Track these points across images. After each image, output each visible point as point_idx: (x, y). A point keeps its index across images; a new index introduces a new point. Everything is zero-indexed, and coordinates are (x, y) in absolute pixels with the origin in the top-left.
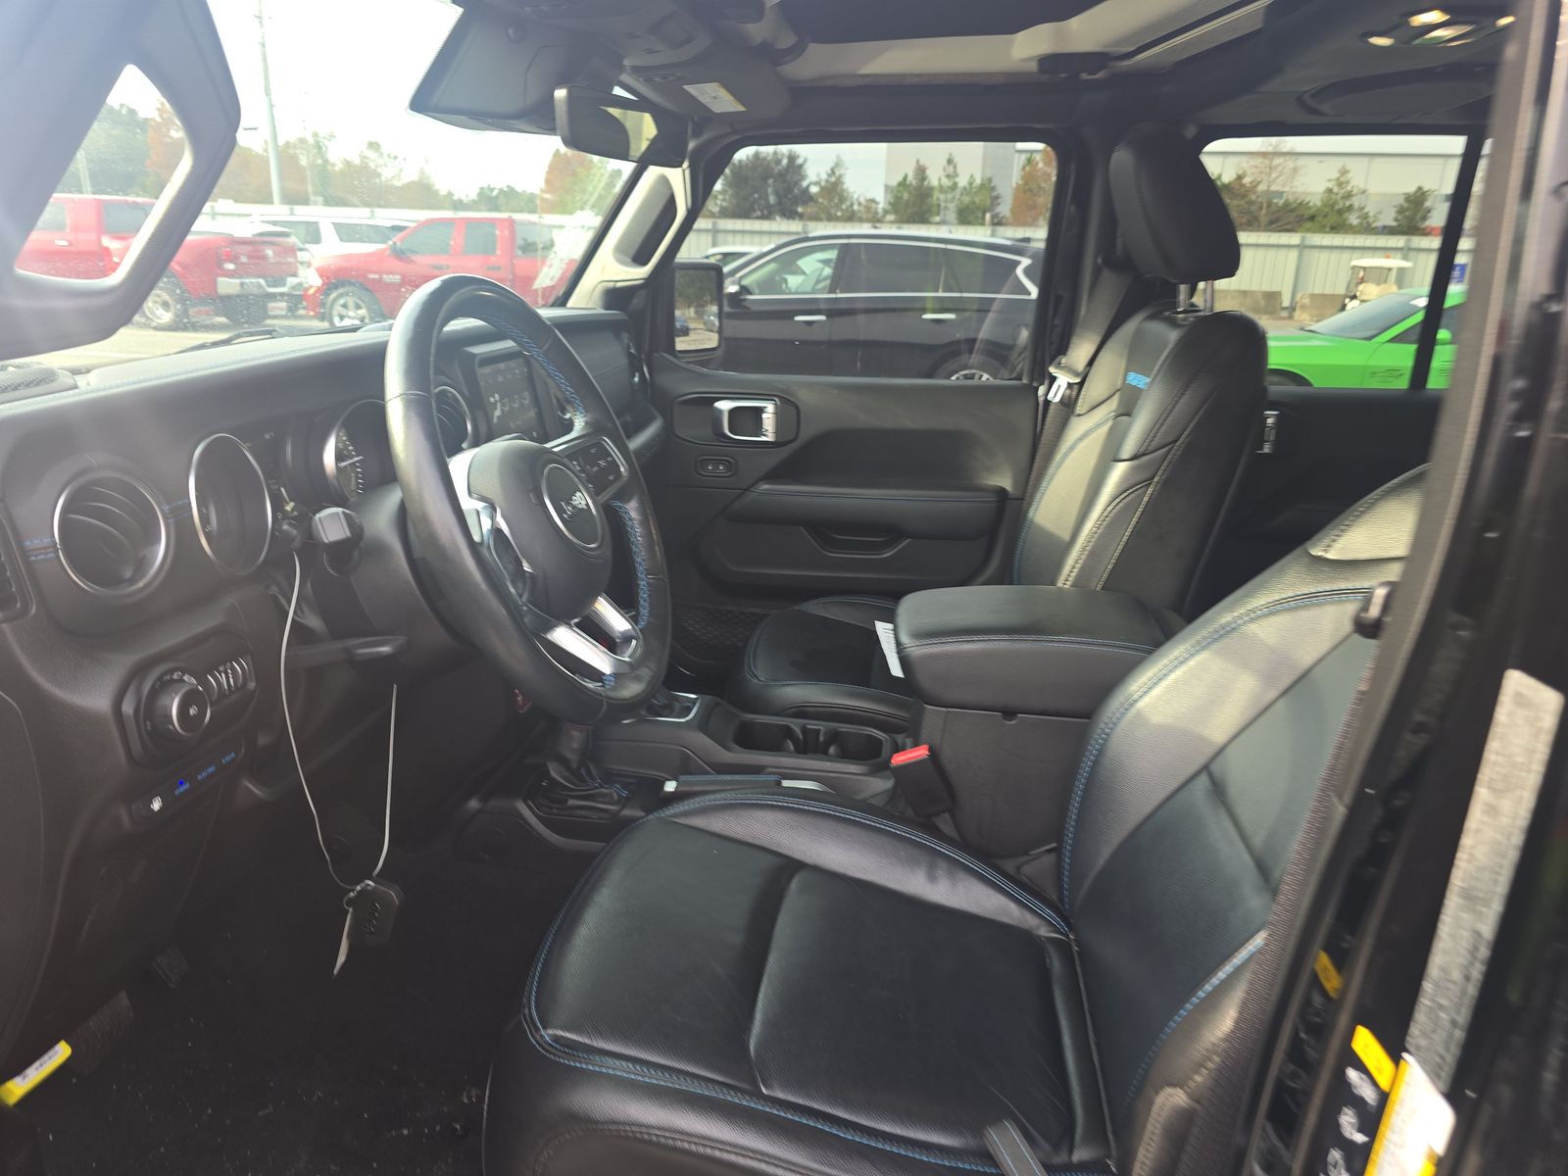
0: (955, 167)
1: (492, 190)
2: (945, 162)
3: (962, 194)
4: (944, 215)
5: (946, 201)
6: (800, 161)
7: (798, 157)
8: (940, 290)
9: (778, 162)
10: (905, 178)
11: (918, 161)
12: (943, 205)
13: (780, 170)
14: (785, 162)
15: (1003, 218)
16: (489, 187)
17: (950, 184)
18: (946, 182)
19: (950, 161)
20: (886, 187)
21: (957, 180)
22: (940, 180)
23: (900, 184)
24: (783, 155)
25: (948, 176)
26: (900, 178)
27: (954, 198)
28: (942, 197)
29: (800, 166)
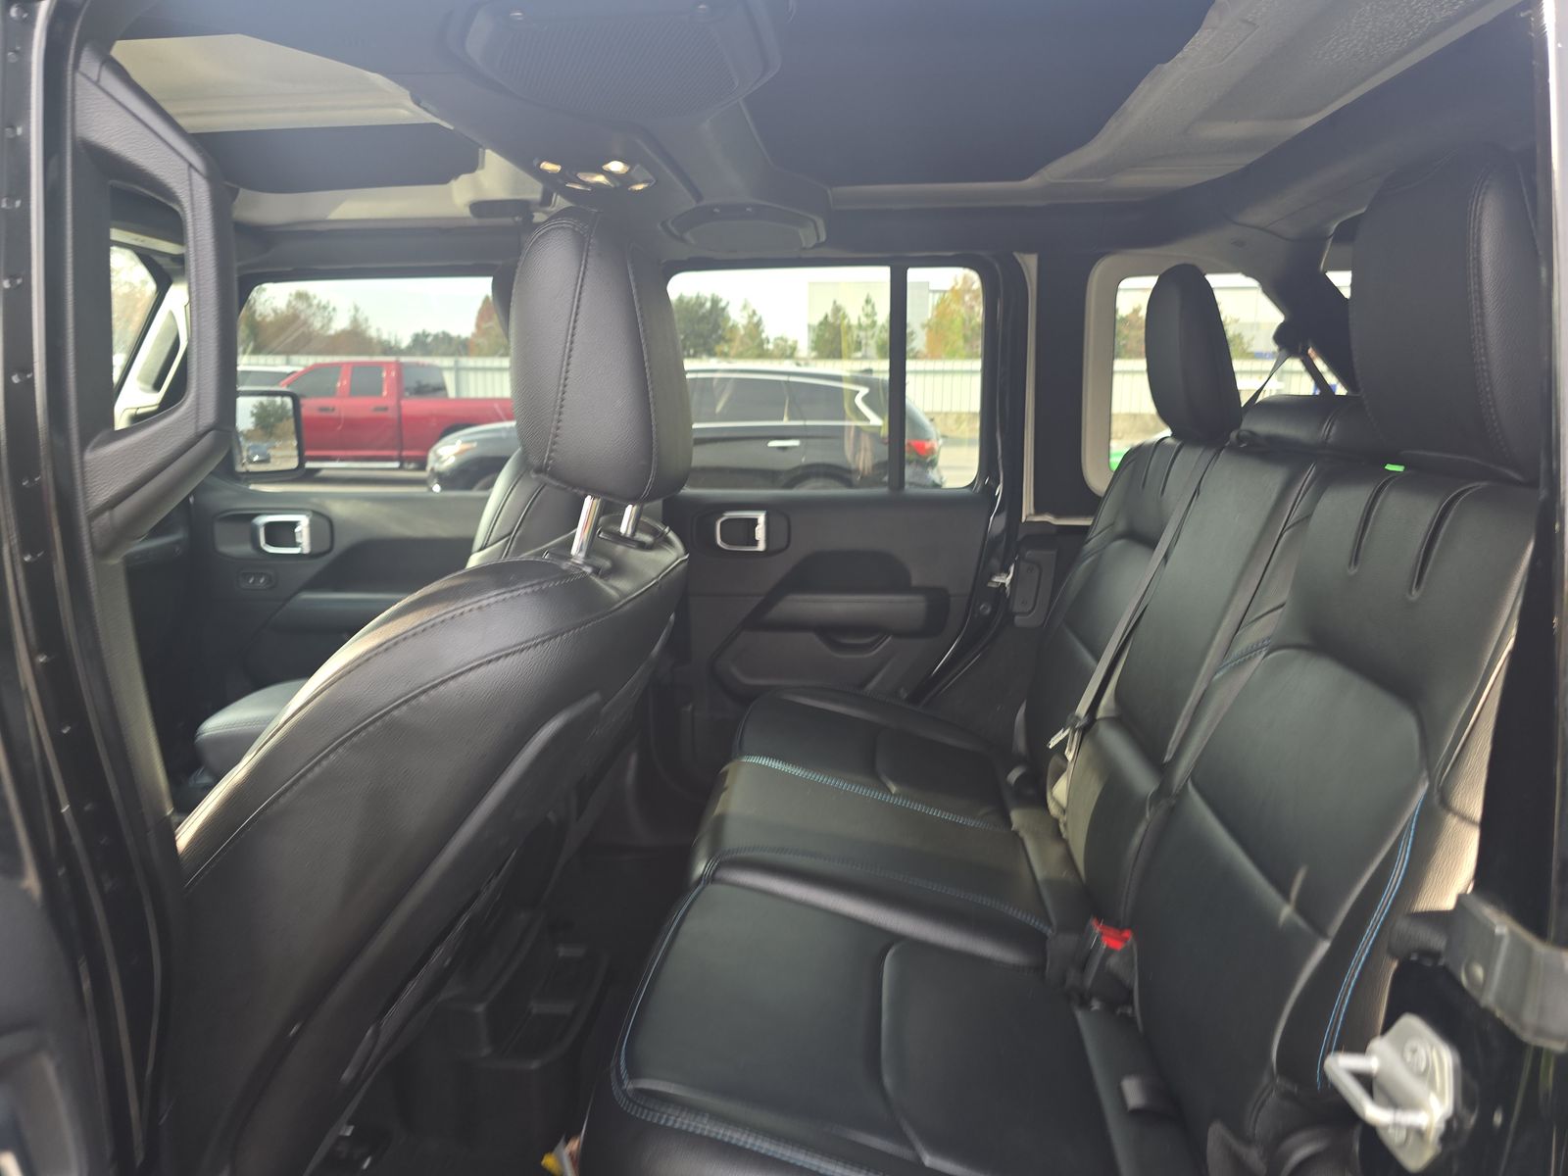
0: (873, 307)
1: (428, 336)
2: (863, 303)
3: (881, 332)
4: (866, 351)
5: (867, 338)
6: (722, 304)
7: (721, 300)
8: (785, 418)
9: (702, 305)
10: (826, 317)
11: (835, 302)
12: (863, 342)
13: (704, 314)
14: (708, 305)
15: (918, 352)
16: (424, 332)
17: (869, 321)
18: (865, 321)
19: (868, 301)
20: (809, 326)
21: (876, 318)
22: (859, 319)
23: (821, 324)
24: (706, 300)
25: (867, 315)
26: (821, 318)
27: (873, 336)
28: (862, 334)
29: (724, 309)
